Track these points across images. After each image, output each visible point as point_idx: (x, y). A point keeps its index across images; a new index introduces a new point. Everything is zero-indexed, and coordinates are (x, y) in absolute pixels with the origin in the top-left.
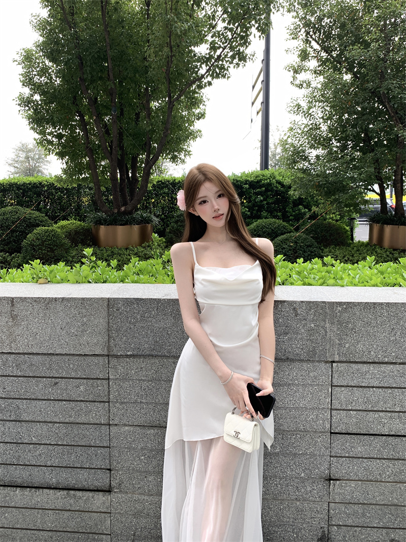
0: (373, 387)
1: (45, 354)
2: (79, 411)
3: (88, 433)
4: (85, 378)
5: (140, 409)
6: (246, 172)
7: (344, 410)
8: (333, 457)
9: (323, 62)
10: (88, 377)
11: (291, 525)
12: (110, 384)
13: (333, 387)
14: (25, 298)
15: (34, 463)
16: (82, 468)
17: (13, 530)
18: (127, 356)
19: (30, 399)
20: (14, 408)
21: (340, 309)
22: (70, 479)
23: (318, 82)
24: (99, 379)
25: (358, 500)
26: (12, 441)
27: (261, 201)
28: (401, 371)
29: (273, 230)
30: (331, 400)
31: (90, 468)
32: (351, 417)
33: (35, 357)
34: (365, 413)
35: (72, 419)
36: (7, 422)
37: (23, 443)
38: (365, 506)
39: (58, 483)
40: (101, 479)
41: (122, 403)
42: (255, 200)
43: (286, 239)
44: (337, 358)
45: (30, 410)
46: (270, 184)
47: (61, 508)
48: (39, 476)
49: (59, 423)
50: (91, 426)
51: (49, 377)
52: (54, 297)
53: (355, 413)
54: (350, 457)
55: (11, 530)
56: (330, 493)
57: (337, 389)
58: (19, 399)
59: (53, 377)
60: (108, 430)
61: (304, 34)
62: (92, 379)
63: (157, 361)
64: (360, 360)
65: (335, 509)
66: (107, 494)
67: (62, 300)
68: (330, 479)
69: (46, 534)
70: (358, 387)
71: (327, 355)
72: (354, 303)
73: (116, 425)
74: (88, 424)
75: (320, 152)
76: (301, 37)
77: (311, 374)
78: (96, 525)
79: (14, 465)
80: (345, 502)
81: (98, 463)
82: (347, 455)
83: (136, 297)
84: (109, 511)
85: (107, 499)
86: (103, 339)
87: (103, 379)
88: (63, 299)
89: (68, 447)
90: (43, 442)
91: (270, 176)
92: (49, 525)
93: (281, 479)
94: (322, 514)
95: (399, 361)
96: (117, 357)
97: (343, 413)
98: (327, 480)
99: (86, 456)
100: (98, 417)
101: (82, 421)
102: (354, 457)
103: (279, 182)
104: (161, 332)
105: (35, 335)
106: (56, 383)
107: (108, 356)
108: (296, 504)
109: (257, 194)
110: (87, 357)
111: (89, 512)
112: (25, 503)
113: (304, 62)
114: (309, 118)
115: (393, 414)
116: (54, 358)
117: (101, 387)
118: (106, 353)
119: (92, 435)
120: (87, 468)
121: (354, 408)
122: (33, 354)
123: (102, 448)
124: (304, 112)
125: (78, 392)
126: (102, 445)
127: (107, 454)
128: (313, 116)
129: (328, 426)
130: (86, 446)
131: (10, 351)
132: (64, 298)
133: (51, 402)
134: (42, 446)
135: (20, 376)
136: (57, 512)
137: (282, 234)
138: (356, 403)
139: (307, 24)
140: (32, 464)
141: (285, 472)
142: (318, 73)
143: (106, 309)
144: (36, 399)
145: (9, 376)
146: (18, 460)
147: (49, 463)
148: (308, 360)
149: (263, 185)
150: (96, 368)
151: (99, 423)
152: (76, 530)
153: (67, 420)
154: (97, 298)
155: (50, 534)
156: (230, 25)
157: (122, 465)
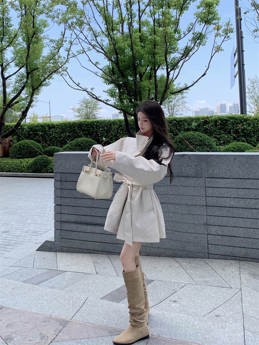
0: (222, 188)
7: (211, 197)
8: (208, 216)
25: (219, 234)
28: (233, 181)
30: (206, 193)
32: (214, 200)
34: (220, 198)
38: (222, 237)
44: (207, 176)
53: (215, 198)
56: (207, 231)
57: (207, 188)
64: (216, 177)
65: (210, 237)
71: (203, 175)
72: (212, 155)
77: (197, 182)
80: (214, 234)
82: (213, 215)
94: (205, 239)
95: (231, 177)
98: (206, 225)
115: (231, 199)
121: (215, 196)
129: (205, 203)
138: (216, 194)
141: (189, 221)
148: (196, 177)
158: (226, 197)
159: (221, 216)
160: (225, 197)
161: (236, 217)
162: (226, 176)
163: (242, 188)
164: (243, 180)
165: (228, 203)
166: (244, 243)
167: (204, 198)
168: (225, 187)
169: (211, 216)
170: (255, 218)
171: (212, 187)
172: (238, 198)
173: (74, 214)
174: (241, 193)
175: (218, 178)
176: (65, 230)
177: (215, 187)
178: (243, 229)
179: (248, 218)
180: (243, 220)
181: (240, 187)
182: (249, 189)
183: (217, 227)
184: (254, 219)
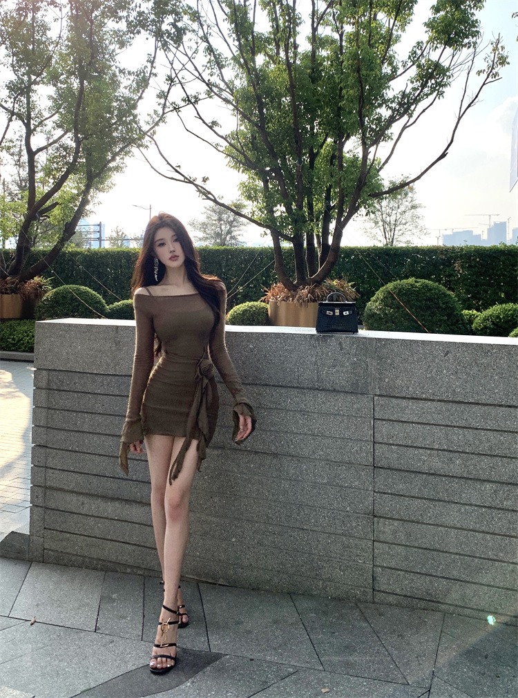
158: (421, 448)
159: (408, 497)
160: (419, 448)
161: (441, 501)
162: (423, 393)
163: (461, 425)
164: (463, 406)
165: (426, 463)
166: (460, 569)
167: (370, 447)
168: (419, 421)
169: (385, 493)
170: (487, 504)
171: (390, 420)
172: (451, 451)
173: (75, 470)
174: (458, 437)
175: (404, 398)
176: (53, 507)
177: (396, 421)
178: (458, 532)
179: (471, 505)
180: (460, 510)
181: (455, 424)
182: (477, 429)
183: (396, 523)
184: (485, 507)
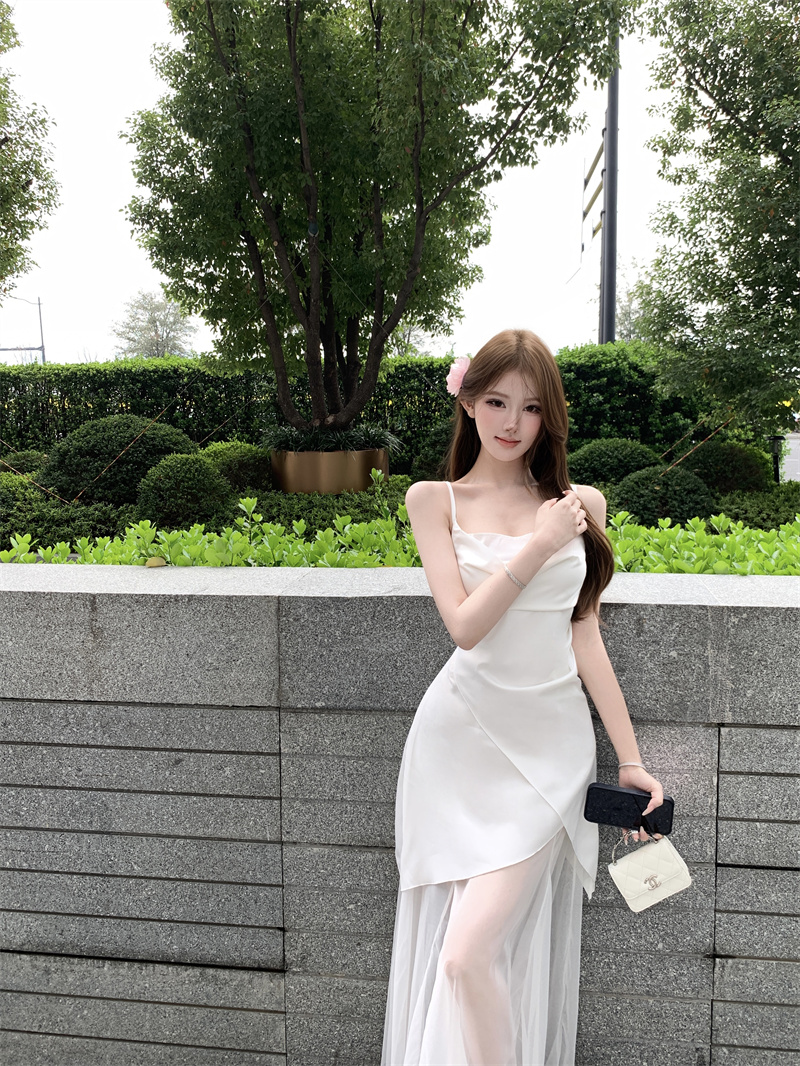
1: (156, 705)
2: (222, 815)
3: (240, 858)
4: (233, 753)
5: (341, 813)
6: (571, 348)
7: (742, 820)
8: (720, 911)
9: (721, 132)
10: (240, 749)
11: (638, 1044)
12: (283, 764)
13: (721, 776)
14: (118, 595)
15: (137, 913)
16: (230, 925)
17: (97, 1041)
18: (315, 710)
19: (128, 791)
20: (99, 808)
21: (736, 620)
22: (207, 946)
23: (710, 170)
24: (262, 754)
25: (771, 997)
26: (95, 872)
27: (600, 404)
29: (620, 461)
30: (718, 801)
31: (245, 926)
32: (757, 834)
33: (138, 710)
34: (786, 826)
35: (209, 831)
36: (86, 835)
37: (117, 876)
38: (785, 1009)
39: (183, 953)
40: (267, 948)
41: (306, 801)
42: (587, 401)
43: (647, 478)
44: (729, 718)
45: (127, 813)
46: (616, 371)
47: (188, 1002)
48: (146, 938)
49: (185, 837)
50: (247, 844)
51: (166, 750)
52: (174, 594)
53: (765, 825)
54: (755, 913)
55: (93, 1041)
56: (714, 983)
58: (108, 790)
59: (172, 750)
60: (279, 853)
61: (684, 78)
62: (248, 753)
63: (373, 719)
64: (775, 723)
65: (725, 1015)
66: (278, 975)
67: (189, 601)
68: (715, 956)
69: (160, 1050)
70: (771, 774)
71: (710, 711)
72: (763, 608)
73: (295, 843)
74: (240, 840)
75: (715, 307)
76: (677, 84)
77: (678, 749)
78: (257, 1035)
79: (99, 916)
80: (744, 1000)
81: (261, 916)
83: (335, 595)
84: (283, 1009)
85: (279, 986)
86: (267, 677)
87: (269, 754)
88: (191, 598)
89: (201, 885)
90: (154, 875)
91: (618, 355)
92: (167, 1034)
93: (617, 953)
94: (699, 1022)
96: (295, 711)
97: (742, 827)
98: (708, 956)
99: (238, 902)
100: (259, 828)
101: (228, 835)
102: (762, 913)
103: (634, 367)
104: (382, 663)
105: (138, 668)
106: (178, 762)
107: (278, 709)
108: (647, 1002)
109: (592, 390)
110: (239, 712)
111: (242, 1009)
112: (120, 990)
113: (683, 133)
114: (692, 241)
116: (174, 713)
117: (266, 770)
118: (274, 702)
119: (249, 863)
120: (239, 926)
121: (763, 817)
122: (133, 704)
123: (267, 888)
124: (683, 229)
125: (221, 779)
126: (267, 882)
127: (278, 900)
128: (700, 239)
129: (711, 851)
130: (236, 883)
131: (88, 698)
132: (192, 596)
133: (168, 797)
134: (152, 881)
135: (109, 747)
136: (182, 1008)
137: (639, 468)
138: (767, 808)
139: (690, 59)
140: (134, 916)
141: (626, 939)
142: (711, 154)
143: (274, 619)
144: (140, 792)
145: (88, 746)
146: (107, 907)
147: (166, 915)
148: (671, 721)
149: (604, 373)
150: (256, 731)
151: (261, 838)
152: (219, 1045)
153: (199, 833)
154: (257, 597)
155: (169, 1050)
156: (536, 61)
157: (307, 921)
169: (737, 912)
171: (754, 773)
173: (24, 908)
175: (786, 727)
177: (764, 774)
183: (761, 965)
